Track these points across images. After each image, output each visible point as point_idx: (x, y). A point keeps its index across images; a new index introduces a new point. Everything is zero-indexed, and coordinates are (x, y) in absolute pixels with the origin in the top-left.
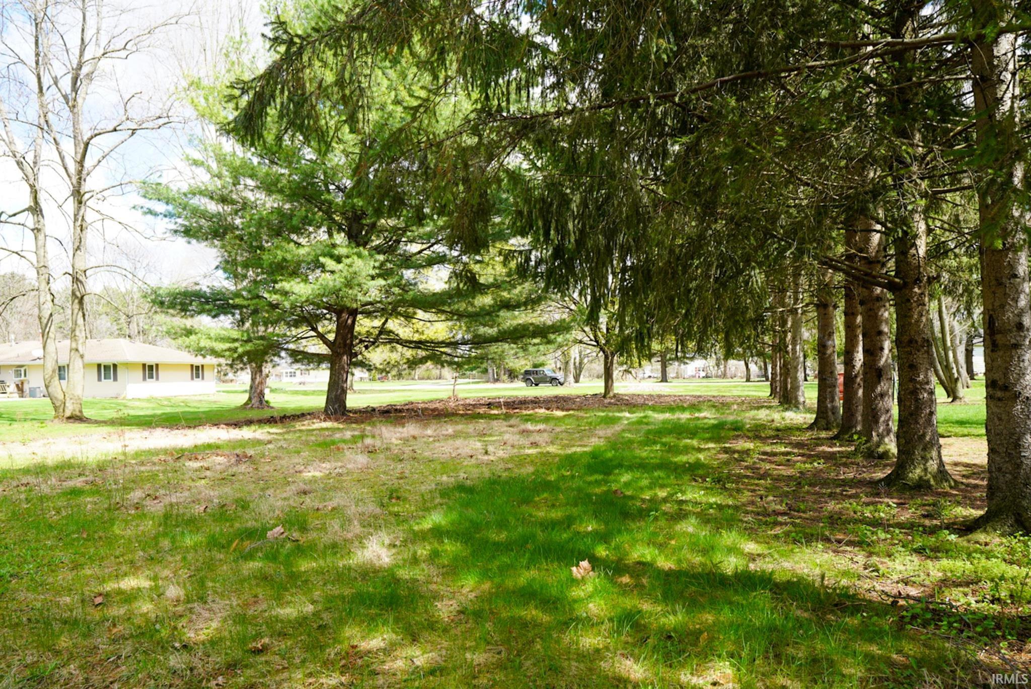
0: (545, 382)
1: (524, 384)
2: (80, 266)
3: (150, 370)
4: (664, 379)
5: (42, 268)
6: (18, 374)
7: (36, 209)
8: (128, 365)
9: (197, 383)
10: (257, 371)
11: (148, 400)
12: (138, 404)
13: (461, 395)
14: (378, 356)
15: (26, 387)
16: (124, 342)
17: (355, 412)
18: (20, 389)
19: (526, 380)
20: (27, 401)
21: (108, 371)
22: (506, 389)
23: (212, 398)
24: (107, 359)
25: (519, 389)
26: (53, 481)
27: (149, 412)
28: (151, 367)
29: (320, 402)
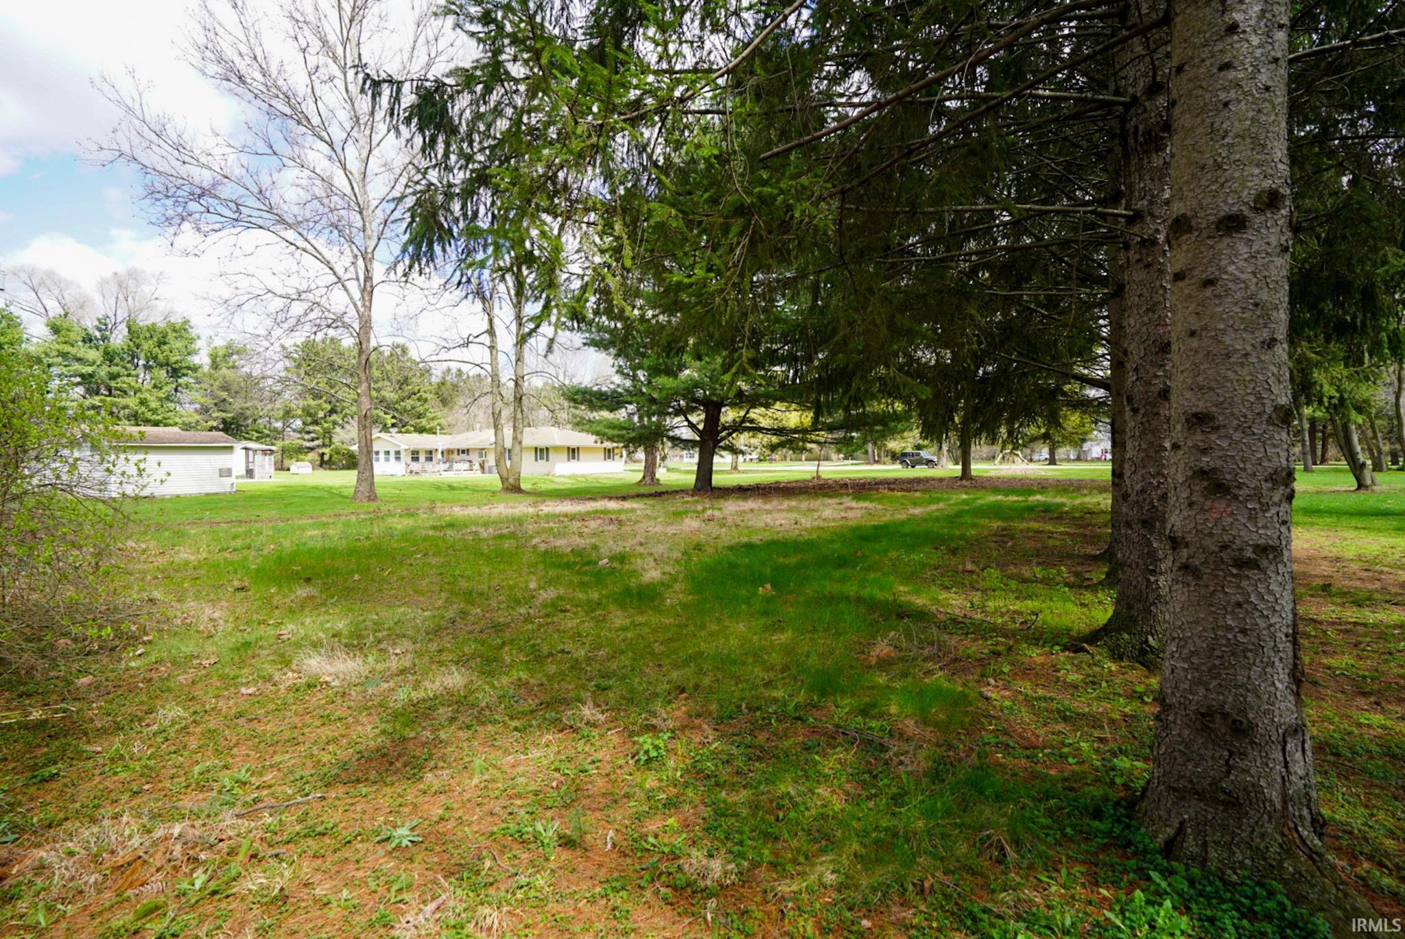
0: (921, 464)
1: (900, 467)
2: (520, 373)
3: (573, 452)
4: (1052, 461)
5: (495, 376)
6: (481, 455)
7: (491, 332)
8: (557, 449)
9: (609, 463)
10: (650, 453)
11: (570, 477)
12: (562, 480)
13: (824, 476)
14: (741, 440)
15: (486, 466)
16: (555, 430)
17: (720, 489)
18: (482, 467)
19: (903, 462)
20: (487, 476)
21: (542, 453)
22: (887, 471)
23: (620, 476)
24: (541, 443)
25: (894, 470)
26: (491, 530)
27: (569, 486)
28: (573, 450)
29: (691, 479)
